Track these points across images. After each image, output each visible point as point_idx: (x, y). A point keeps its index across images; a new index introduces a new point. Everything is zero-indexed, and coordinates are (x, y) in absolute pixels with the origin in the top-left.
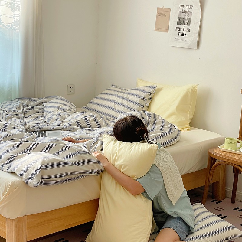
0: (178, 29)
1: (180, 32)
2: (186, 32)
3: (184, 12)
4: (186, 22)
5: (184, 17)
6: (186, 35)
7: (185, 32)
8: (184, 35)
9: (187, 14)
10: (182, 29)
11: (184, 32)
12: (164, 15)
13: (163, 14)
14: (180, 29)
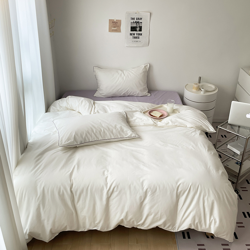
4: (138, 29)
6: (139, 38)
14: (134, 34)
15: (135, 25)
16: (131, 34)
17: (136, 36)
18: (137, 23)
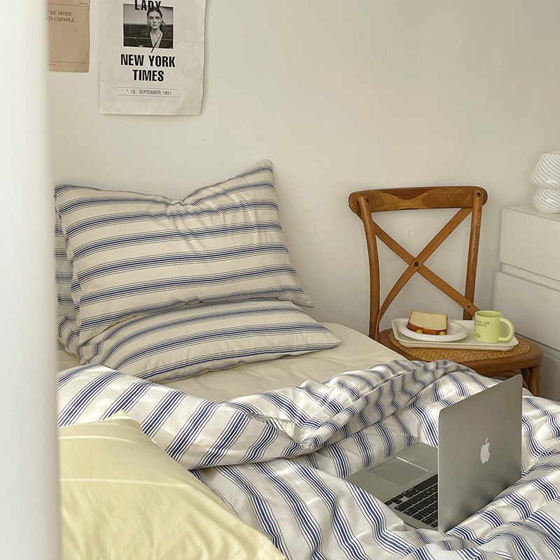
0: (130, 59)
1: (139, 68)
2: (161, 68)
3: (144, 6)
4: (156, 37)
5: (146, 23)
6: (161, 79)
7: (158, 69)
8: (156, 78)
9: (154, 14)
10: (147, 61)
11: (154, 68)
12: (65, 17)
13: (61, 13)
14: (140, 60)
15: (141, 19)
16: (126, 60)
17: (147, 66)
18: (151, 9)
